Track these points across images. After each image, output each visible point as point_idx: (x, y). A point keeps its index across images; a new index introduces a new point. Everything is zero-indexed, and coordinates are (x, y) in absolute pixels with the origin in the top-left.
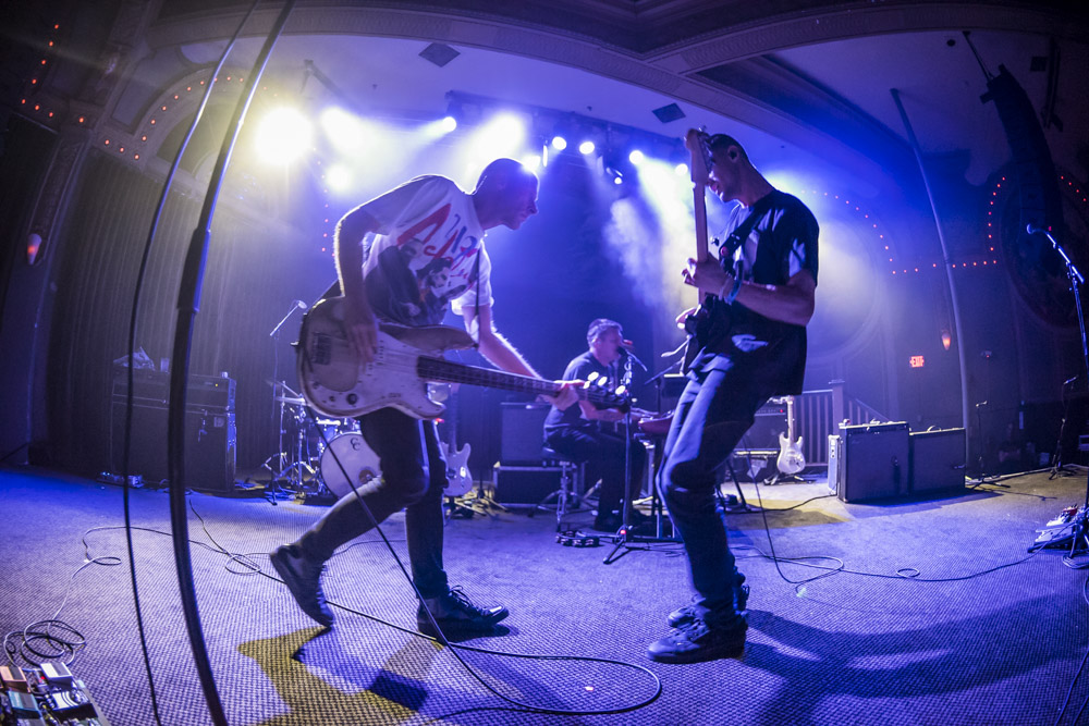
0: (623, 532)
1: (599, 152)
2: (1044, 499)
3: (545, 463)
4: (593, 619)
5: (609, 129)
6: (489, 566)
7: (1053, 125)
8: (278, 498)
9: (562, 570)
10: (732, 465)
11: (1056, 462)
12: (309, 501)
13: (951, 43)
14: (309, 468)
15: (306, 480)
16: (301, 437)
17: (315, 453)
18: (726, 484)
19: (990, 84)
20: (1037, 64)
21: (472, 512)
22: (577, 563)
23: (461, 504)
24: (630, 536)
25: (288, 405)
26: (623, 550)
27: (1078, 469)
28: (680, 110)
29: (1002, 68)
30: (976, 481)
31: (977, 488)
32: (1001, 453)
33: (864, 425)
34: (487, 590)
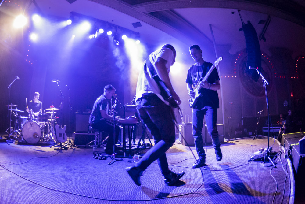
0: (114, 155)
1: (113, 35)
2: (252, 145)
3: (89, 132)
4: (106, 184)
5: (117, 28)
6: (73, 166)
7: (262, 40)
8: (10, 142)
9: (95, 167)
10: (148, 134)
11: (255, 135)
12: (19, 144)
13: (233, 13)
14: (19, 132)
15: (18, 136)
16: (16, 122)
17: (20, 128)
18: (146, 139)
19: (243, 26)
20: (261, 22)
21: (67, 148)
22: (100, 165)
23: (64, 145)
24: (116, 156)
25: (13, 111)
26: (114, 160)
27: (263, 137)
28: (141, 24)
29: (249, 22)
30: (228, 140)
31: (228, 142)
32: (235, 132)
33: (190, 123)
34: (72, 174)
